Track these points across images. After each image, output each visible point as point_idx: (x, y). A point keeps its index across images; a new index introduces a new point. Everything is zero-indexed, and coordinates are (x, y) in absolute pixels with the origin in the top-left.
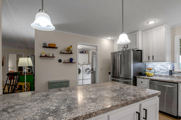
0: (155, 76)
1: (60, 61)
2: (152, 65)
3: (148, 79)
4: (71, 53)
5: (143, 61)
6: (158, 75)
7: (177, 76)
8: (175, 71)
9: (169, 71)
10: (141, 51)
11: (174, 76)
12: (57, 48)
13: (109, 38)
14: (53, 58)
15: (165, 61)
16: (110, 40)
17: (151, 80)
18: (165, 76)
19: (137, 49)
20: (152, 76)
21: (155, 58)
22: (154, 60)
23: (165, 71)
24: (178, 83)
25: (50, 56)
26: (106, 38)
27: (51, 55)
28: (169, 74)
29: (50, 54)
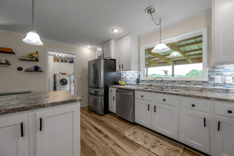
0: (128, 84)
1: (20, 69)
2: (125, 74)
3: (116, 87)
4: (37, 60)
5: (116, 70)
6: (130, 84)
7: (142, 84)
8: (140, 79)
9: (136, 80)
10: (115, 60)
11: (139, 85)
12: (14, 54)
13: (89, 47)
14: (7, 65)
15: (131, 70)
16: (90, 48)
17: (118, 88)
18: (134, 85)
19: (111, 59)
20: (124, 85)
21: (124, 67)
22: (124, 69)
23: (134, 80)
24: (134, 90)
25: (2, 63)
26: (86, 46)
27: (4, 62)
28: (136, 82)
29: (2, 60)
